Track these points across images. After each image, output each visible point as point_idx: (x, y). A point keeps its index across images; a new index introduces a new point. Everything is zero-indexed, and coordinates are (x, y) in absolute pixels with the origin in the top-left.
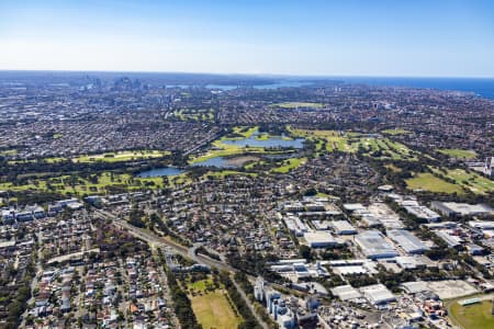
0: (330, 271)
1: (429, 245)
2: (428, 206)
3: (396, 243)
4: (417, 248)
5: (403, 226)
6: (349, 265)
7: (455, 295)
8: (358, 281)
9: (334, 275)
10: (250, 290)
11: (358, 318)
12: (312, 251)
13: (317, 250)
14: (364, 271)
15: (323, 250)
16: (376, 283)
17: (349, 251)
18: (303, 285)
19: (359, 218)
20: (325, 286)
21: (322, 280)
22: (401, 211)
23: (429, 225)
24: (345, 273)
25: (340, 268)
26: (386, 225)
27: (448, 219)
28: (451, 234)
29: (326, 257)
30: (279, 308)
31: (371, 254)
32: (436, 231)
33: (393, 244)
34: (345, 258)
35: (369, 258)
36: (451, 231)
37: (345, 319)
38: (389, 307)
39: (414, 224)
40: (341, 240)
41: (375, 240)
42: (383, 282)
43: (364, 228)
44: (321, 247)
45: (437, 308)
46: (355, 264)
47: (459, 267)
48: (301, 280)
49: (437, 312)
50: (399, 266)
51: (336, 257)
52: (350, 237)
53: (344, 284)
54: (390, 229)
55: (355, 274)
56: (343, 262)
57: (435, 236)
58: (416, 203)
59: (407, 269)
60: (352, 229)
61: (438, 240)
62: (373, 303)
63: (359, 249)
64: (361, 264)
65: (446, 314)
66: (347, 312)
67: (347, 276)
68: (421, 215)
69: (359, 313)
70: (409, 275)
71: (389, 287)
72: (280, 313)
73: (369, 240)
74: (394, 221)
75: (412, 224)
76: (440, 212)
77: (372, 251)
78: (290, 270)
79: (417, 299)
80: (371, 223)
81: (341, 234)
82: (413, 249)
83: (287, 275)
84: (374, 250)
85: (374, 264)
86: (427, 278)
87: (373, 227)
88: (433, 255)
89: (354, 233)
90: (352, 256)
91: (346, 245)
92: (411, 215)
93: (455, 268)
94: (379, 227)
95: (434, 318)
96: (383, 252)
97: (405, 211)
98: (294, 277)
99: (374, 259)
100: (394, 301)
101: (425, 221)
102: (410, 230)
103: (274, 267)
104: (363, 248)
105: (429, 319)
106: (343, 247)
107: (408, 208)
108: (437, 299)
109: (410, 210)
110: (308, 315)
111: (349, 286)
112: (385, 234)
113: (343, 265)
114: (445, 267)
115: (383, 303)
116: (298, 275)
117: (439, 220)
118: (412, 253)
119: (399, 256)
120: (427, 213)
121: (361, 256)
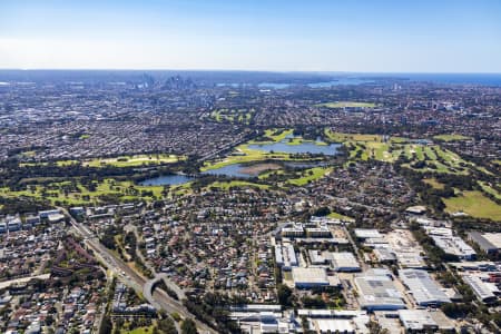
0: (306, 325)
1: (449, 294)
2: (464, 237)
3: (407, 288)
4: (432, 298)
5: (424, 264)
6: (335, 317)
9: (308, 331)
12: (294, 294)
13: (301, 294)
14: (351, 329)
15: (309, 293)
17: (342, 297)
19: (370, 250)
22: (426, 241)
23: (458, 265)
24: (326, 330)
25: (320, 322)
26: (402, 261)
27: (486, 258)
28: (484, 280)
29: (309, 304)
31: (367, 304)
32: (467, 272)
33: (403, 289)
34: (333, 306)
35: (364, 308)
36: (486, 275)
39: (438, 262)
40: (334, 281)
41: (379, 283)
43: (371, 263)
44: (308, 289)
46: (343, 317)
47: (484, 331)
50: (402, 323)
51: (321, 305)
52: (349, 276)
54: (405, 267)
56: (328, 312)
57: (462, 283)
58: (449, 232)
59: (410, 330)
60: (356, 265)
63: (356, 295)
64: (350, 317)
68: (449, 251)
73: (371, 283)
74: (414, 256)
75: (435, 263)
76: (476, 247)
77: (369, 299)
78: (256, 320)
80: (382, 257)
81: (339, 271)
82: (426, 300)
83: (249, 327)
84: (372, 298)
85: (367, 319)
87: (384, 262)
88: (451, 311)
89: (359, 271)
90: (343, 305)
91: (340, 287)
92: (438, 250)
94: (392, 264)
96: (384, 302)
97: (432, 242)
98: (256, 331)
99: (370, 310)
101: (456, 259)
102: (429, 269)
103: (235, 315)
104: (360, 292)
106: (336, 291)
107: (435, 238)
109: (439, 242)
112: (396, 274)
113: (327, 317)
114: (465, 330)
116: (262, 328)
117: (473, 258)
118: (425, 305)
119: (405, 308)
120: (460, 247)
121: (355, 305)
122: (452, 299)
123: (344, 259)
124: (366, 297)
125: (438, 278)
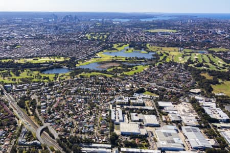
1: (212, 143)
2: (222, 108)
3: (186, 138)
4: (201, 145)
12: (119, 138)
13: (124, 138)
15: (129, 138)
17: (147, 141)
19: (166, 114)
22: (200, 110)
23: (218, 125)
26: (185, 121)
29: (128, 145)
31: (161, 146)
32: (223, 130)
33: (184, 138)
34: (142, 146)
35: (160, 149)
39: (206, 123)
40: (143, 132)
41: (170, 134)
43: (166, 122)
44: (128, 136)
52: (152, 129)
54: (186, 125)
57: (220, 136)
58: (213, 105)
60: (157, 123)
63: (156, 141)
68: (213, 116)
73: (165, 134)
74: (192, 119)
75: (204, 123)
77: (163, 144)
80: (173, 119)
81: (147, 126)
82: (197, 146)
84: (165, 143)
87: (174, 122)
89: (159, 126)
90: (148, 146)
91: (146, 136)
92: (207, 115)
94: (179, 123)
96: (172, 146)
97: (203, 111)
99: (163, 150)
101: (217, 121)
102: (200, 127)
104: (158, 139)
106: (144, 138)
107: (206, 109)
109: (208, 111)
112: (180, 128)
117: (228, 121)
118: (196, 149)
119: (184, 150)
120: (220, 114)
121: (155, 147)
122: (212, 146)
123: (150, 119)
124: (161, 142)
125: (205, 133)
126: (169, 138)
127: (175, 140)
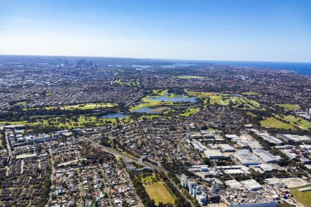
0: (222, 172)
1: (278, 158)
2: (275, 136)
3: (258, 156)
4: (271, 159)
5: (262, 147)
6: (233, 169)
7: (296, 186)
8: (239, 178)
9: (225, 174)
10: (178, 182)
11: (243, 197)
12: (210, 161)
13: (213, 160)
14: (242, 172)
16: (250, 179)
17: (232, 161)
18: (208, 179)
19: (236, 143)
20: (221, 180)
21: (218, 177)
22: (259, 139)
23: (277, 147)
24: (231, 173)
25: (228, 170)
26: (252, 147)
27: (288, 144)
28: (290, 152)
29: (219, 165)
30: (197, 191)
31: (245, 163)
32: (282, 150)
34: (230, 164)
35: (244, 165)
37: (236, 197)
38: (259, 192)
39: (268, 146)
40: (227, 155)
41: (247, 155)
42: (254, 178)
43: (239, 148)
44: (216, 159)
45: (287, 192)
46: (236, 168)
47: (297, 171)
48: (206, 176)
49: (287, 195)
50: (262, 169)
51: (225, 165)
52: (232, 153)
53: (232, 179)
54: (254, 149)
55: (237, 174)
56: (229, 167)
57: (282, 153)
58: (267, 135)
59: (267, 171)
60: (232, 148)
61: (283, 155)
62: (249, 190)
63: (238, 160)
64: (240, 168)
65: (292, 196)
66: (236, 194)
67: (233, 175)
68: (271, 141)
69: (243, 194)
70: (269, 174)
71: (258, 181)
72: (198, 194)
73: (243, 155)
74: (256, 144)
76: (282, 140)
77: (245, 161)
78: (200, 171)
79: (275, 187)
80: (242, 145)
81: (226, 151)
82: (269, 160)
83: (198, 174)
85: (248, 169)
86: (279, 177)
87: (244, 148)
88: (281, 164)
89: (234, 151)
90: (234, 164)
91: (229, 158)
92: (266, 141)
93: (294, 171)
94: (247, 147)
95: (286, 198)
96: (252, 162)
97: (262, 139)
98: (202, 175)
99: (247, 165)
100: (262, 188)
101: (274, 145)
102: (265, 149)
103: (190, 170)
104: (240, 159)
105: (283, 199)
106: (227, 159)
107: (263, 137)
108: (286, 188)
109: (264, 138)
110: (214, 195)
111: (234, 180)
112: (251, 151)
114: (289, 170)
115: (255, 190)
116: (204, 174)
117: (282, 144)
118: (269, 162)
119: (261, 164)
120: (273, 140)
121: (239, 164)
122: (280, 160)
123: (226, 147)
124: (243, 161)
125: (271, 152)
126: (247, 157)
127: (252, 158)
